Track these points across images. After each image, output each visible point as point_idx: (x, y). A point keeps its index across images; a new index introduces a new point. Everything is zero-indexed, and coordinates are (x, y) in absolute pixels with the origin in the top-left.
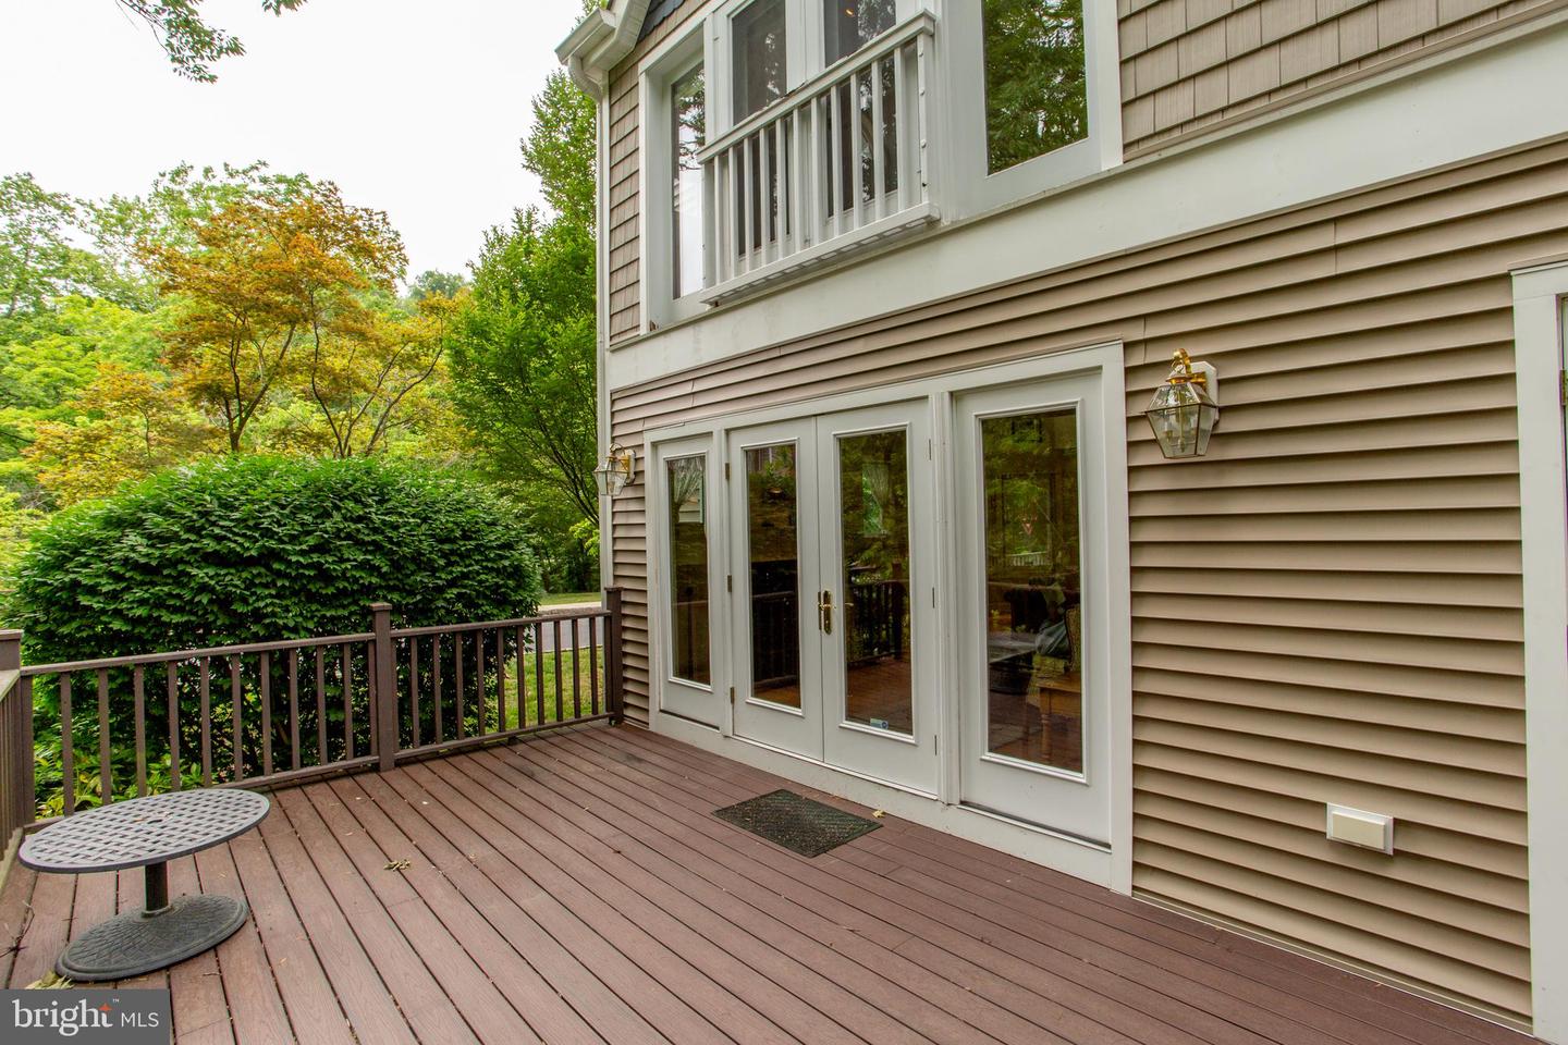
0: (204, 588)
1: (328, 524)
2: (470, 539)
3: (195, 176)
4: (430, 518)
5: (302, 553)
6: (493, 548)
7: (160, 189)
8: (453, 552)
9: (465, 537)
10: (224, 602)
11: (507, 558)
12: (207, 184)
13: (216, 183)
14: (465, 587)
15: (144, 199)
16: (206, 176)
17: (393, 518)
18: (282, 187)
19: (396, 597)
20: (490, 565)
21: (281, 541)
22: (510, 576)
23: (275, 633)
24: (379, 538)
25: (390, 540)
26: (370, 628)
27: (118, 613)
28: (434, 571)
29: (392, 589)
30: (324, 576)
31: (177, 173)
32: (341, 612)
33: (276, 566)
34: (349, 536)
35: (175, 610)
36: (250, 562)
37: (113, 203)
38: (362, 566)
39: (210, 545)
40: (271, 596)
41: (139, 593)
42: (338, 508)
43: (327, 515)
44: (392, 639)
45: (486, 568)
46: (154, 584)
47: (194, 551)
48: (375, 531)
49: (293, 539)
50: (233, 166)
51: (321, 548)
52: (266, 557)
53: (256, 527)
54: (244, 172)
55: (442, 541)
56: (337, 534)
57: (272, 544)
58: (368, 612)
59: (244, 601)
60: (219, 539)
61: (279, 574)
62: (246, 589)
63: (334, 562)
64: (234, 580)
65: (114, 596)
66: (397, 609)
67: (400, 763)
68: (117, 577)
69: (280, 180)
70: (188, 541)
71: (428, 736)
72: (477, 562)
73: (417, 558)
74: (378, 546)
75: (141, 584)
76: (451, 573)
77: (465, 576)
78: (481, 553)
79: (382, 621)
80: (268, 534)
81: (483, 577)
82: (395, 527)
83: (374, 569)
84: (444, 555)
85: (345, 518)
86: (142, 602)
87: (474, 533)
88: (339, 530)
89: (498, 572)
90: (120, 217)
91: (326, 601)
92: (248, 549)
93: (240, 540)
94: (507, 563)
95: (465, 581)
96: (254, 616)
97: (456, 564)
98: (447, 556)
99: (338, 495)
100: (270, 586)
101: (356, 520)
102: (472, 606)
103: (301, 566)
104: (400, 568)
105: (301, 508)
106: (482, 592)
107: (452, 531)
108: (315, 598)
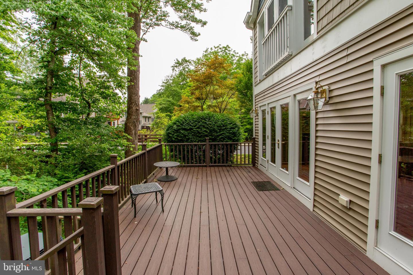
0: (183, 134)
1: (199, 124)
2: (224, 127)
3: (209, 50)
4: (217, 123)
5: (196, 129)
6: (228, 128)
7: (204, 55)
8: (221, 129)
9: (224, 126)
10: (185, 136)
11: (231, 130)
12: (212, 51)
13: (213, 51)
14: (223, 136)
15: (201, 57)
16: (211, 50)
17: (210, 123)
18: (224, 49)
19: (211, 137)
20: (228, 132)
21: (192, 127)
22: (232, 134)
23: (192, 141)
24: (208, 126)
25: (209, 127)
26: (205, 142)
27: (174, 137)
28: (217, 132)
29: (210, 135)
30: (199, 132)
31: (206, 51)
32: (202, 139)
33: (192, 131)
34: (203, 126)
35: (180, 137)
36: (188, 130)
37: (197, 59)
38: (205, 131)
39: (183, 127)
40: (191, 135)
41: (175, 134)
42: (201, 121)
43: (199, 122)
44: (209, 144)
45: (227, 132)
46: (177, 133)
47: (181, 128)
48: (208, 125)
49: (194, 126)
50: (215, 47)
51: (198, 128)
52: (191, 129)
53: (189, 125)
54: (218, 47)
55: (219, 127)
56: (201, 126)
57: (191, 127)
58: (206, 139)
59: (188, 136)
60: (184, 126)
61: (192, 132)
62: (188, 134)
63: (200, 130)
64: (186, 133)
65: (173, 135)
66: (210, 139)
67: (210, 166)
68: (174, 132)
69: (224, 47)
70: (181, 126)
71: (215, 162)
72: (226, 131)
73: (214, 130)
74: (207, 128)
75: (176, 133)
76: (221, 133)
77: (223, 134)
78: (226, 130)
79: (207, 141)
80: (191, 125)
81: (227, 134)
82: (211, 124)
83: (207, 132)
85: (203, 123)
86: (176, 136)
87: (225, 125)
88: (201, 125)
89: (230, 133)
90: (198, 62)
91: (200, 137)
92: (188, 128)
93: (187, 126)
94: (231, 131)
95: (223, 135)
96: (189, 139)
97: (221, 131)
98: (220, 130)
99: (202, 119)
100: (191, 134)
101: (204, 123)
102: (224, 139)
103: (195, 131)
104: (211, 132)
105: (196, 121)
106: (226, 137)
107: (221, 125)
108: (198, 136)
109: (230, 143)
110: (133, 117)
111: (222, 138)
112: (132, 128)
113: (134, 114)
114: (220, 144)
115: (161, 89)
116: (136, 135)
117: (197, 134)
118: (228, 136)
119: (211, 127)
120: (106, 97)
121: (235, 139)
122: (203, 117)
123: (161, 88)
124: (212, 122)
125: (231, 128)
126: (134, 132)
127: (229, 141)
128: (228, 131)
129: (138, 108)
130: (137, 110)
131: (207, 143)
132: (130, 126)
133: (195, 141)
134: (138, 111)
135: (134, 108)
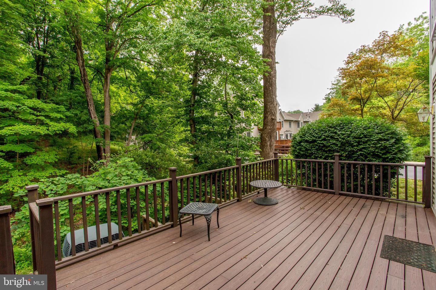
0: (305, 147)
1: (326, 134)
2: (366, 138)
4: (354, 132)
5: (320, 141)
6: (374, 140)
10: (307, 150)
11: (380, 143)
17: (343, 132)
21: (316, 138)
22: (382, 149)
23: (316, 158)
25: (341, 138)
26: (334, 159)
28: (353, 146)
29: (342, 150)
30: (324, 146)
32: (330, 155)
35: (302, 151)
36: (311, 142)
38: (334, 144)
42: (329, 130)
43: (326, 132)
44: (339, 163)
45: (371, 146)
47: (304, 140)
48: (339, 135)
49: (319, 138)
51: (324, 140)
52: (314, 141)
55: (356, 138)
57: (314, 138)
58: (335, 156)
59: (311, 151)
60: (307, 137)
61: (316, 144)
62: (311, 148)
63: (326, 143)
64: (308, 146)
66: (341, 155)
70: (304, 137)
71: (349, 190)
72: (369, 144)
73: (348, 142)
76: (359, 147)
77: (363, 148)
78: (370, 142)
79: (337, 158)
80: (314, 137)
81: (370, 149)
82: (343, 135)
83: (337, 145)
84: (356, 142)
87: (369, 136)
88: (329, 135)
89: (377, 148)
91: (327, 152)
92: (310, 139)
94: (380, 145)
95: (363, 150)
96: (312, 154)
97: (361, 145)
98: (359, 142)
99: (331, 127)
100: (315, 147)
101: (334, 133)
102: (366, 157)
103: (320, 143)
104: (344, 145)
105: (322, 130)
106: (369, 154)
107: (360, 135)
108: (324, 151)
109: (376, 163)
110: (269, 127)
111: (361, 155)
112: (267, 139)
113: (269, 124)
114: (357, 164)
115: (330, 93)
116: (271, 147)
117: (324, 149)
118: (373, 152)
119: (343, 139)
120: (245, 108)
121: (388, 157)
122: (333, 124)
123: (330, 91)
124: (347, 131)
125: (381, 140)
126: (269, 143)
127: (375, 161)
128: (373, 144)
129: (273, 118)
130: (273, 119)
131: (337, 161)
132: (265, 137)
133: (321, 158)
134: (274, 121)
135: (269, 118)
